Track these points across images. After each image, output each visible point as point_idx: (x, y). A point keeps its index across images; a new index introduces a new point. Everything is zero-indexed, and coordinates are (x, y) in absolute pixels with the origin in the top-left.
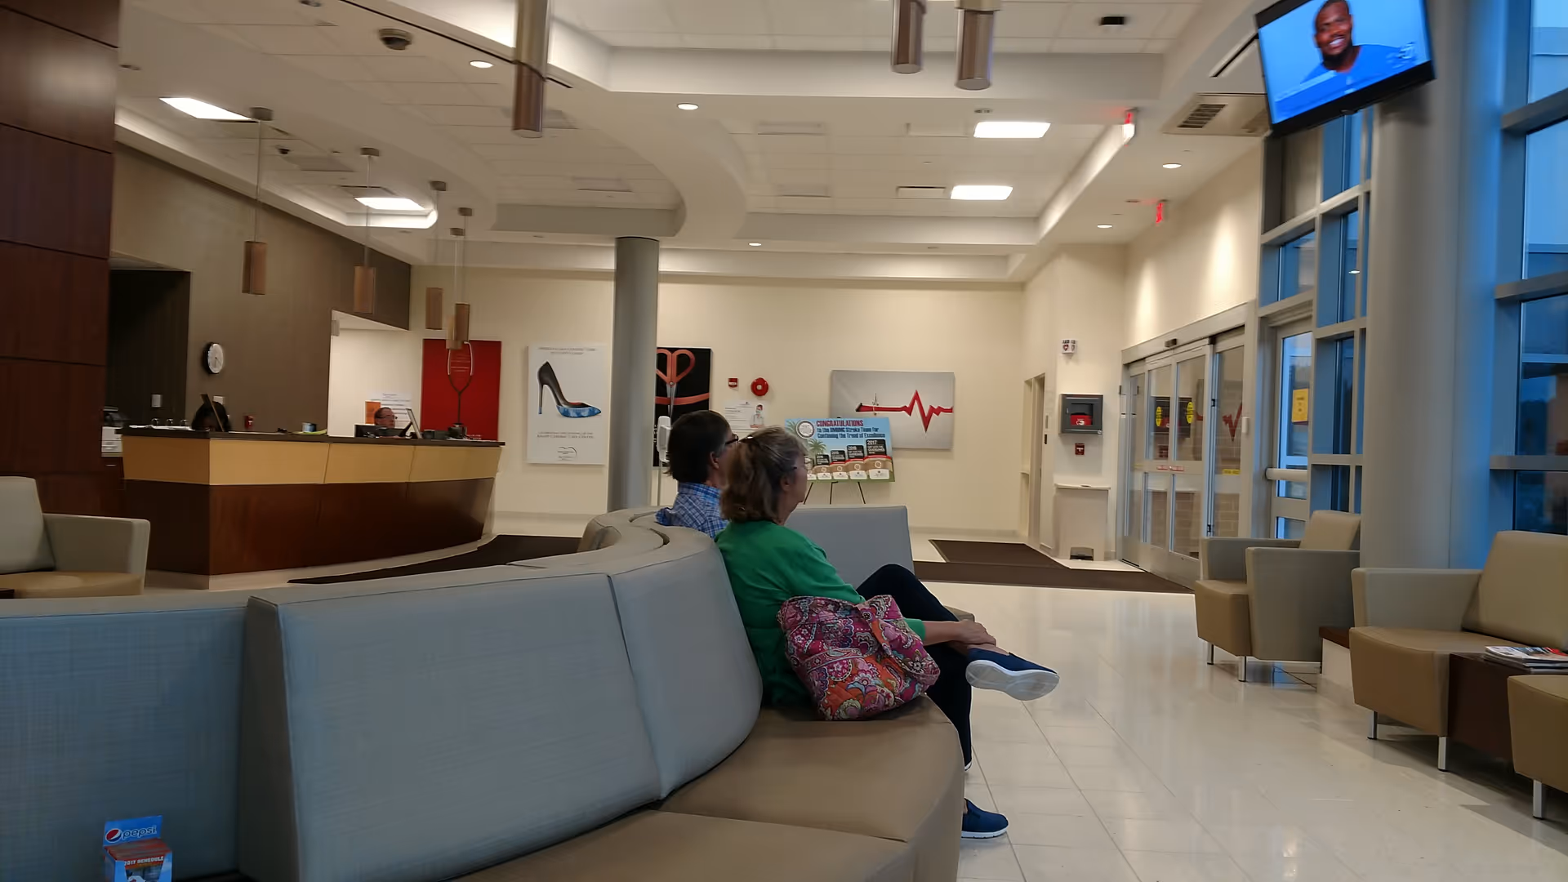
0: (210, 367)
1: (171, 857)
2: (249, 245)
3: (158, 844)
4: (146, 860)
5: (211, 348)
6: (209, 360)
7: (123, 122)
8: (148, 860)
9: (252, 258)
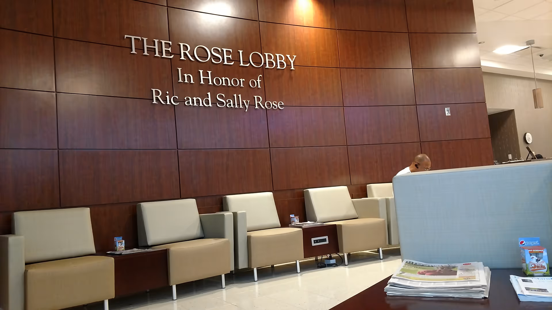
0: (528, 141)
1: (546, 250)
2: (534, 90)
3: (541, 247)
4: (536, 250)
5: (527, 135)
6: (527, 139)
7: (484, 63)
8: (537, 250)
9: (536, 96)
